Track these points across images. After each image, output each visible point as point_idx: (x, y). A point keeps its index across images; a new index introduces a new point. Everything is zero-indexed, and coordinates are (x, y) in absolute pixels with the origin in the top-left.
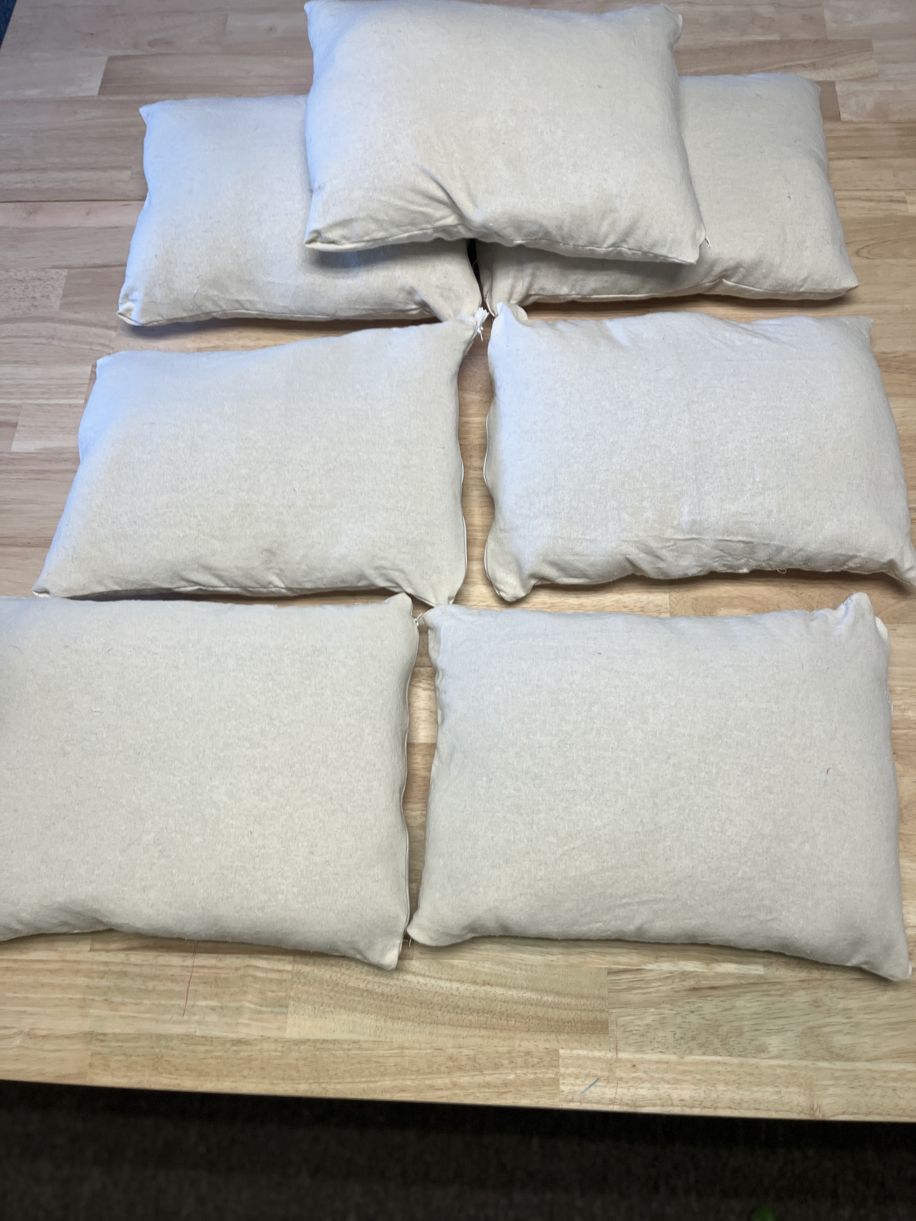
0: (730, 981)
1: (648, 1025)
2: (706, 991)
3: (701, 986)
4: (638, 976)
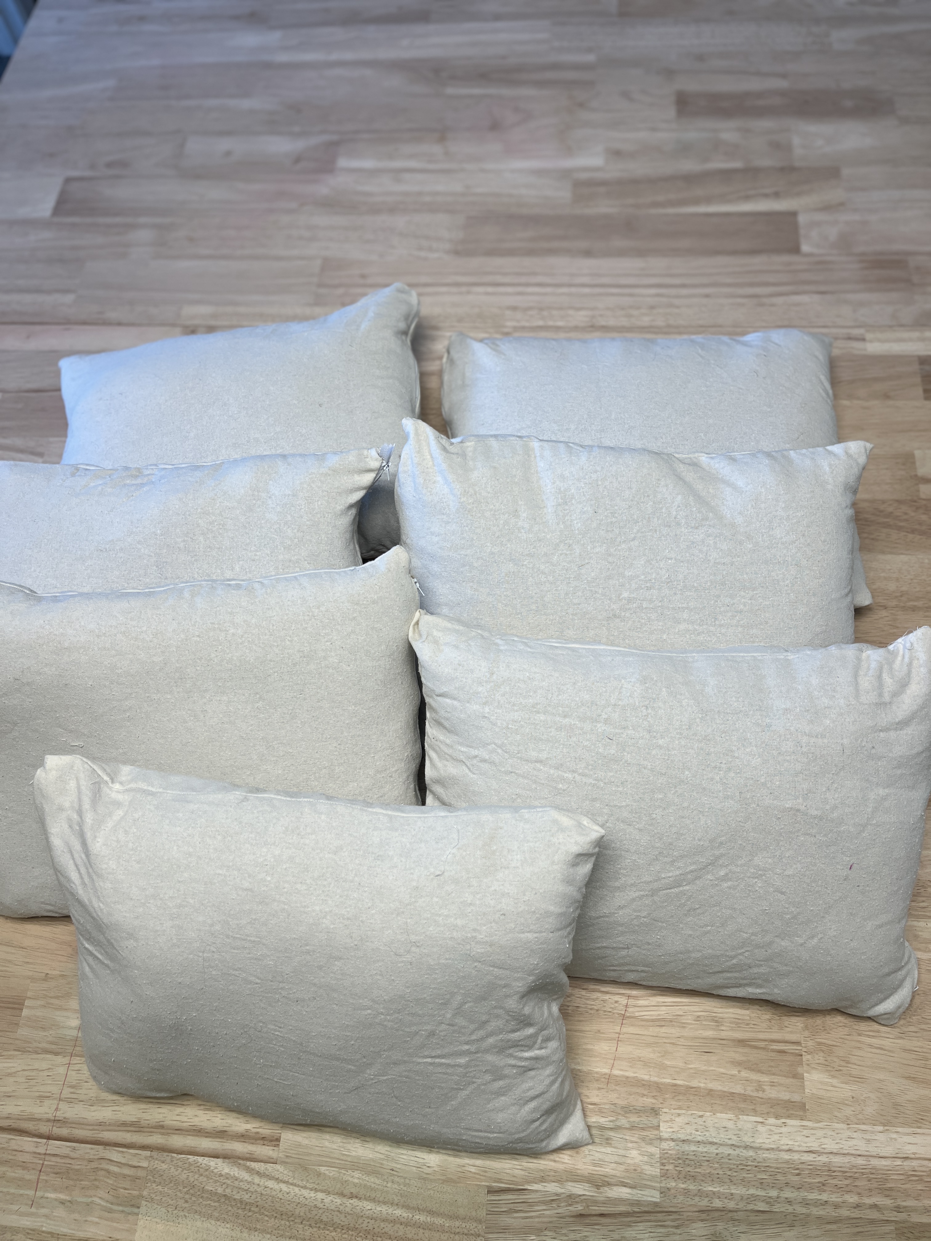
0: (622, 1209)
2: (595, 1218)
3: (589, 1213)
4: (521, 1197)
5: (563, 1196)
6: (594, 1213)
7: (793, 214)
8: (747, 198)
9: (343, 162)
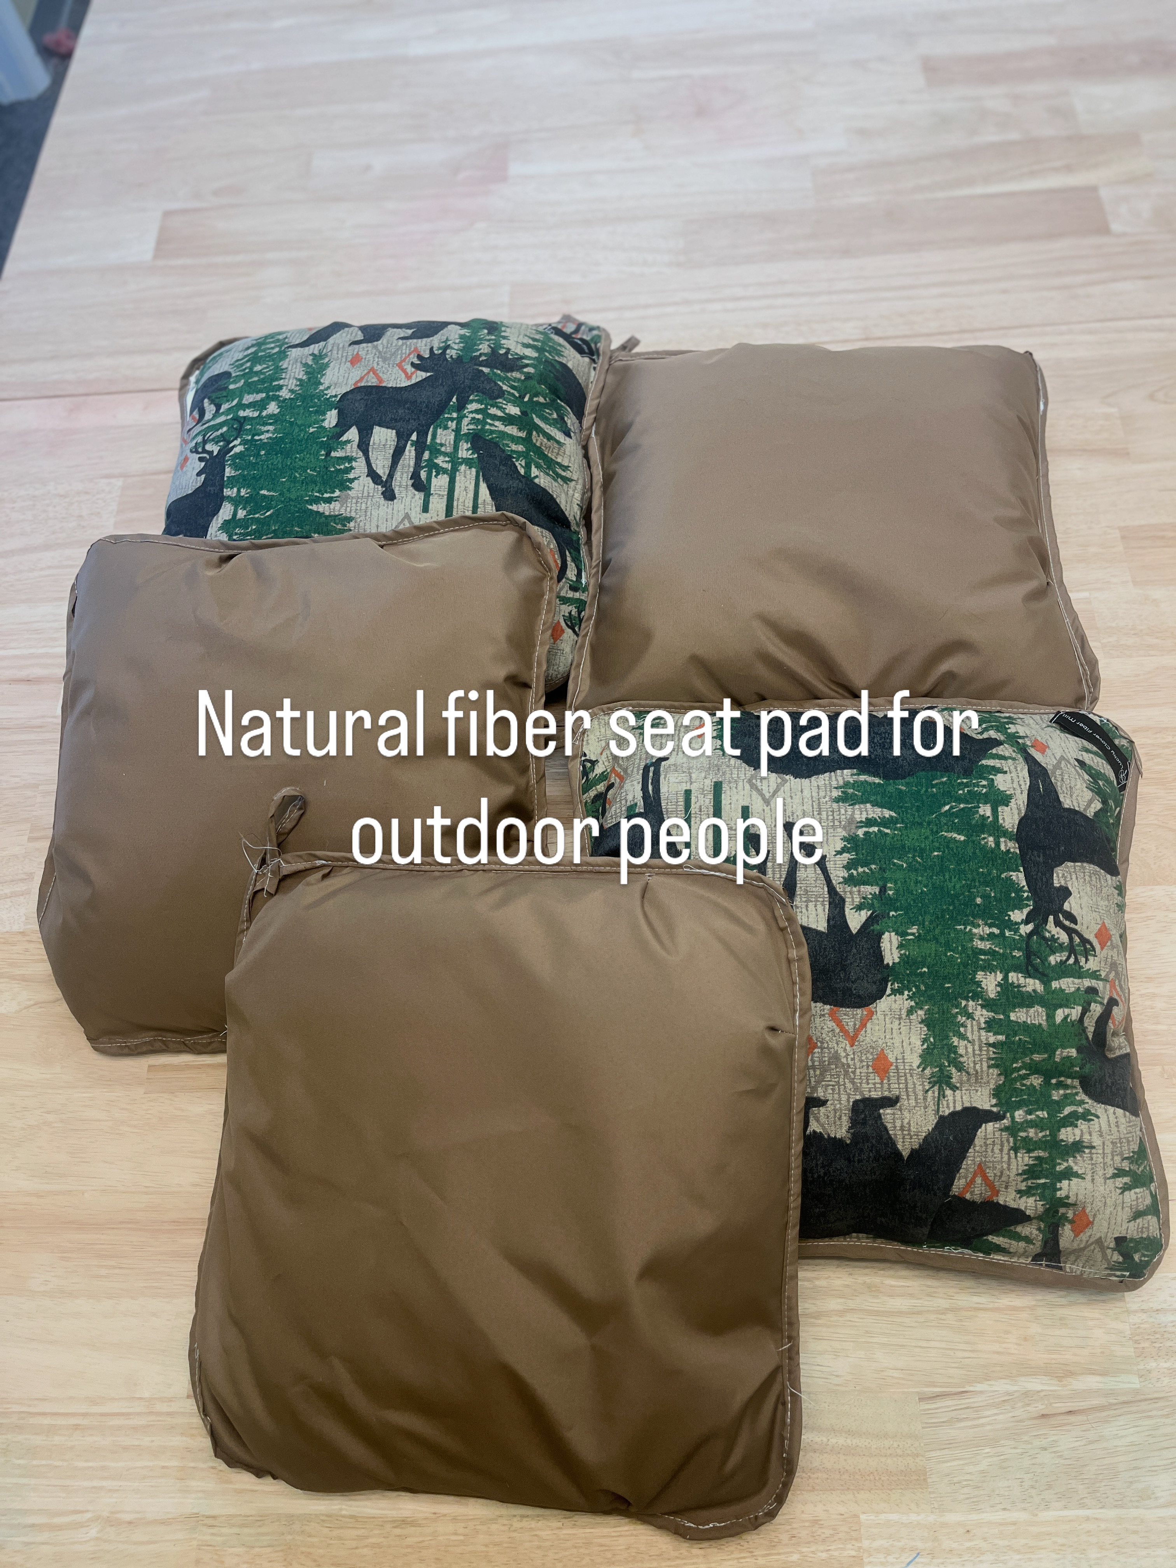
0: (1095, 1402)
1: (982, 1472)
2: (1062, 1417)
3: (1053, 1411)
4: (964, 1401)
5: (1016, 1395)
6: (1060, 1411)
7: (1094, 189)
8: (1032, 174)
9: (515, 168)
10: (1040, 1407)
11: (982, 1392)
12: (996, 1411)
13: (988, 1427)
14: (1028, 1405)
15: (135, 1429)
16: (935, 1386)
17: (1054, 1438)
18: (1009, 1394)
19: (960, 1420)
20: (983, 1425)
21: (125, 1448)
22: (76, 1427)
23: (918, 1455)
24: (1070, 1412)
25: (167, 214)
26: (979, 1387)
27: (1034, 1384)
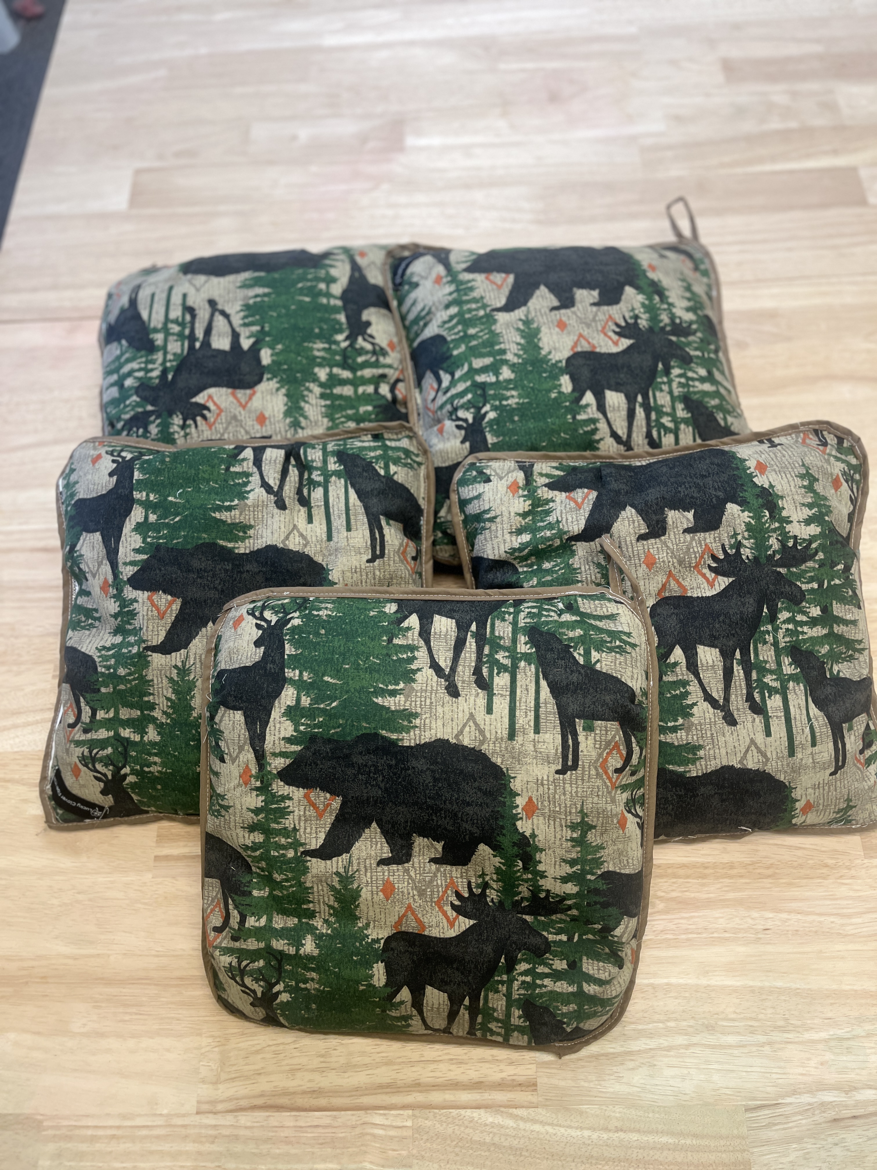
10: (831, 1114)
11: (791, 1104)
12: (800, 1117)
13: (795, 1129)
14: (824, 1112)
15: (158, 1137)
16: (757, 1100)
17: (843, 1136)
18: (810, 1104)
19: (775, 1124)
20: (791, 1128)
21: (152, 1153)
22: (113, 1137)
23: (744, 1151)
24: (854, 1117)
25: (138, 172)
26: (788, 1100)
27: (828, 1097)
